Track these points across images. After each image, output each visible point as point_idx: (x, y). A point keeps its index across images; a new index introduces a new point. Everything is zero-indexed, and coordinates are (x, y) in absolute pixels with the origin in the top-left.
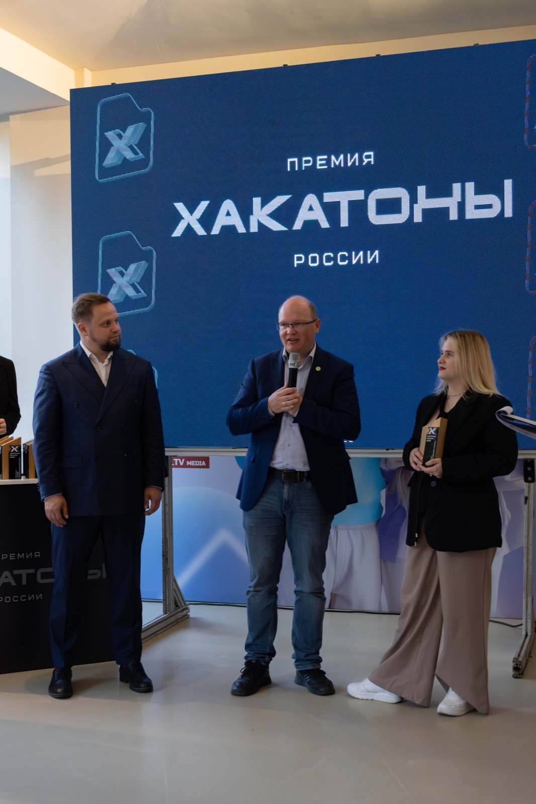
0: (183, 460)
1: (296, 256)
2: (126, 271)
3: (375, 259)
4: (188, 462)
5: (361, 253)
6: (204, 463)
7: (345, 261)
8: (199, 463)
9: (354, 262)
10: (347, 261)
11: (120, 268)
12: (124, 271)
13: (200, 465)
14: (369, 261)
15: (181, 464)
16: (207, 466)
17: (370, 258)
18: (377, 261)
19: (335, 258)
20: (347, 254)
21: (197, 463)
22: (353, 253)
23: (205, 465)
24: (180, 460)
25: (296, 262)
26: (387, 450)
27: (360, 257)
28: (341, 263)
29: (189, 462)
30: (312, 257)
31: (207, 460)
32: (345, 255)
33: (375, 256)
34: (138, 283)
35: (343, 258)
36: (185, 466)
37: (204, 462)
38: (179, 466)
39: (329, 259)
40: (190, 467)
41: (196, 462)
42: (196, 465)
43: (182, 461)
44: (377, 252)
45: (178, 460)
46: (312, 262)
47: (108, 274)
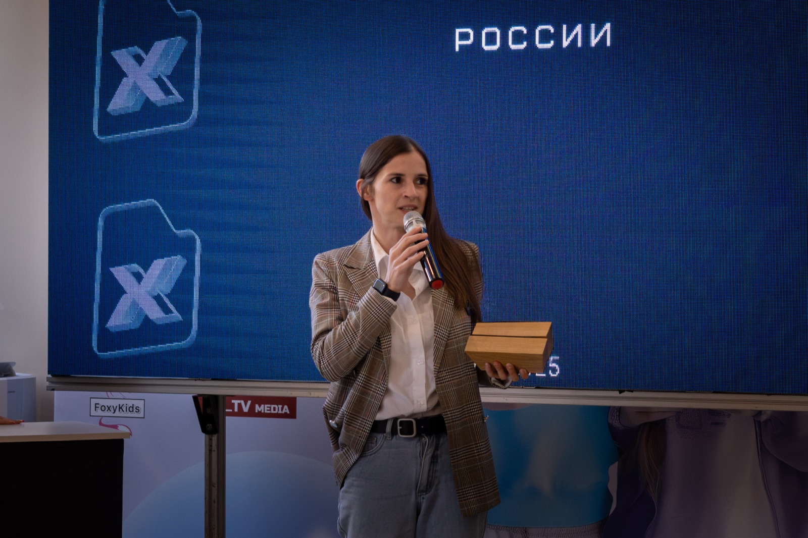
0: (249, 402)
1: (458, 31)
2: (147, 53)
3: (604, 37)
4: (257, 406)
5: (579, 28)
6: (286, 409)
7: (550, 43)
8: (278, 409)
9: (565, 43)
10: (552, 42)
11: (137, 50)
12: (143, 55)
13: (280, 412)
14: (594, 42)
15: (246, 409)
16: (292, 415)
17: (596, 36)
18: (608, 44)
19: (530, 37)
20: (552, 31)
21: (274, 409)
22: (565, 27)
23: (288, 412)
24: (242, 402)
25: (458, 43)
26: (621, 392)
27: (576, 35)
28: (540, 46)
29: (260, 406)
30: (487, 34)
31: (291, 402)
32: (550, 31)
33: (606, 32)
34: (168, 77)
35: (545, 36)
36: (252, 413)
37: (286, 407)
38: (241, 413)
39: (518, 37)
40: (261, 415)
41: (273, 406)
42: (272, 411)
43: (246, 405)
44: (608, 26)
45: (239, 401)
46: (487, 44)
47: (114, 61)
